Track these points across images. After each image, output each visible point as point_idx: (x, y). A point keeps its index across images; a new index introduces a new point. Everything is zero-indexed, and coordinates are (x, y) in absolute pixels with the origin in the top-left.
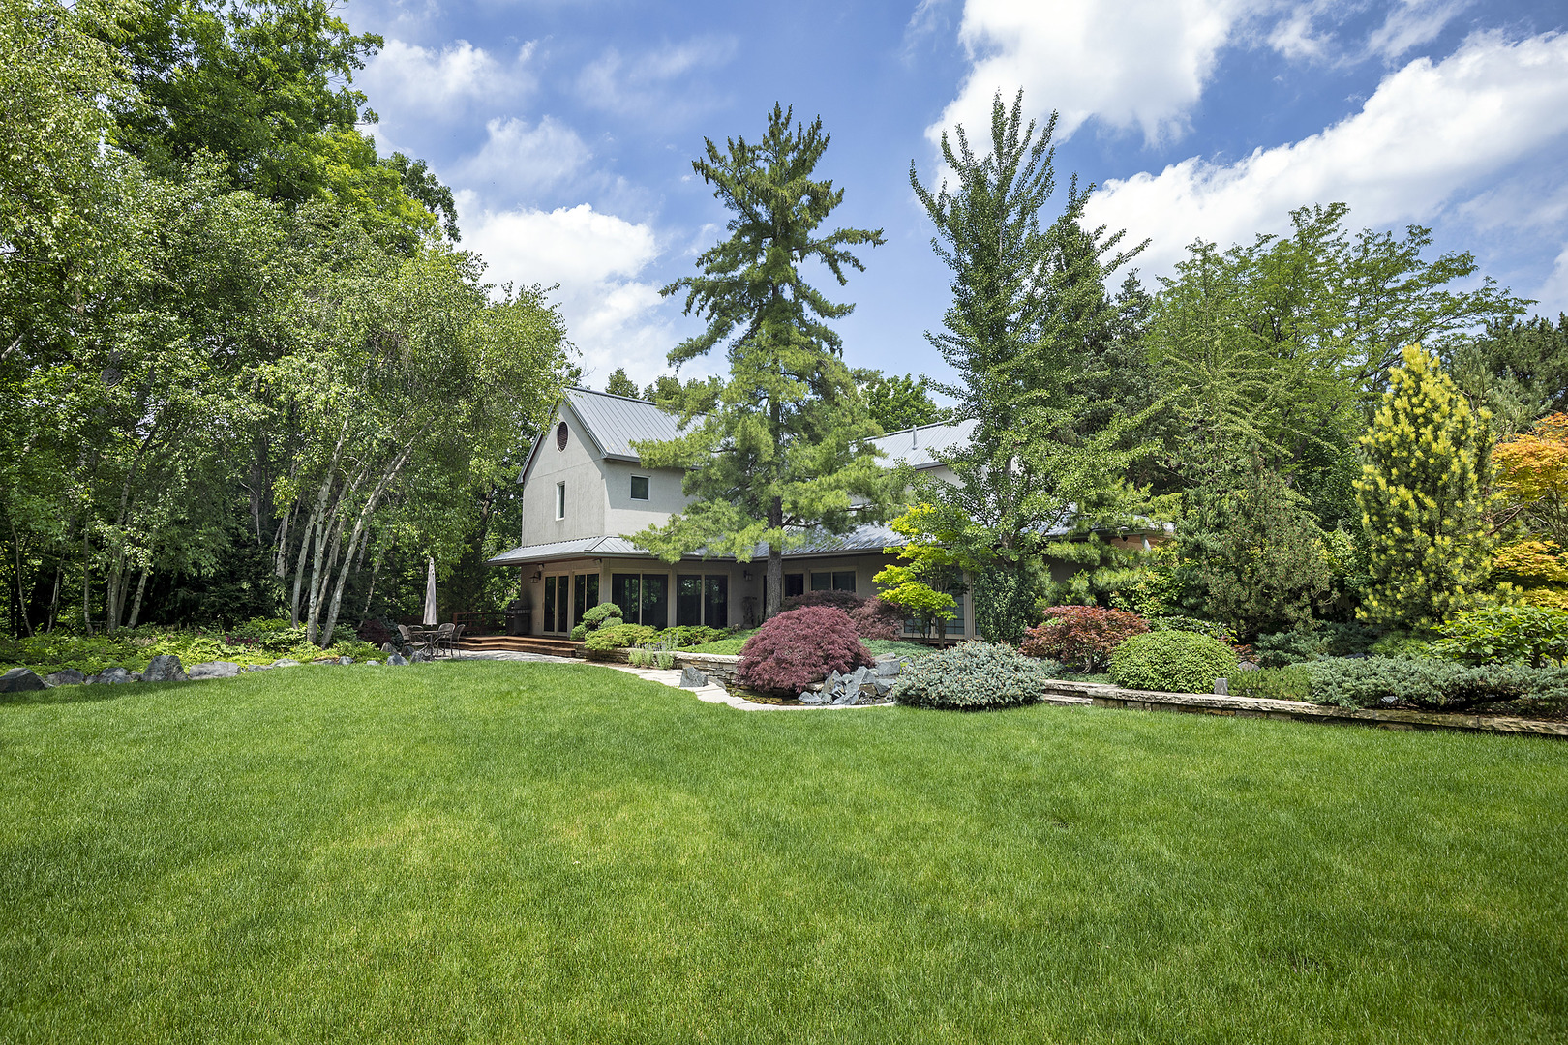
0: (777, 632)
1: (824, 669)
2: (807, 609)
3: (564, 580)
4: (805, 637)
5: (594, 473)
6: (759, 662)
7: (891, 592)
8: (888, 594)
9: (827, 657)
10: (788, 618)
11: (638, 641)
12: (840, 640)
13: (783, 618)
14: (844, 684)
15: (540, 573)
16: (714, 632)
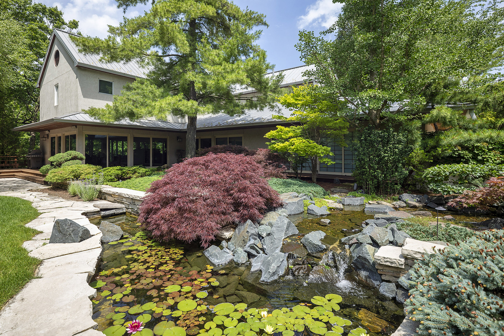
0: (180, 178)
1: (235, 217)
2: (214, 156)
3: (60, 138)
4: (212, 184)
5: (72, 75)
6: (158, 209)
7: (282, 145)
8: (279, 146)
9: (237, 205)
10: (195, 164)
11: (82, 176)
12: (252, 187)
13: (190, 164)
14: (260, 236)
15: (48, 135)
16: (142, 170)
